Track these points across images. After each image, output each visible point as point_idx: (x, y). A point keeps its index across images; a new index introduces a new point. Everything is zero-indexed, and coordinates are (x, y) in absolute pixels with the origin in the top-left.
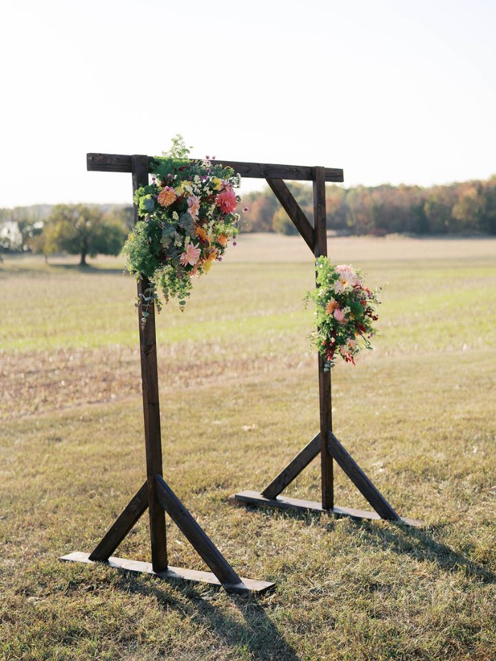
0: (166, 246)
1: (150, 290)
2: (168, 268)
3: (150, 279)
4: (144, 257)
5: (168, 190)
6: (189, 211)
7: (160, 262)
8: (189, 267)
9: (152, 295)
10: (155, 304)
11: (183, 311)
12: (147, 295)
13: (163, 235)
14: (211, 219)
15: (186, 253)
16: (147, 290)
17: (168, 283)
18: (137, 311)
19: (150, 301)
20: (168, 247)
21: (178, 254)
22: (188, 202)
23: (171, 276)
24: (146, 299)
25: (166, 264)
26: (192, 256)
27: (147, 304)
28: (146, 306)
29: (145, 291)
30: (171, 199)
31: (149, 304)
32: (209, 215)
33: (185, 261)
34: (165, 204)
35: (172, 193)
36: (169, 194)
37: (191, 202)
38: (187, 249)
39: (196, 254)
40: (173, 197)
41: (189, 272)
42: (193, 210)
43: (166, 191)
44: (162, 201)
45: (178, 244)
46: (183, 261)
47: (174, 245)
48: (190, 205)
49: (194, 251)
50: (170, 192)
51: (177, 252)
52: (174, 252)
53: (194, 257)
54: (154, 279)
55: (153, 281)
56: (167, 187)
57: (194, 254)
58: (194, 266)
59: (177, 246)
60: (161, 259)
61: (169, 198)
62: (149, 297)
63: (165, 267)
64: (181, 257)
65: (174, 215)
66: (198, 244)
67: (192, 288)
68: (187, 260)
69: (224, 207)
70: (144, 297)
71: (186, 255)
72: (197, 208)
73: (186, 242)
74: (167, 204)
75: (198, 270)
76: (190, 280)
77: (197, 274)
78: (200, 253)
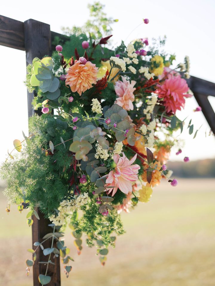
0: (81, 155)
1: (53, 235)
2: (83, 199)
3: (51, 218)
4: (41, 179)
5: (84, 63)
6: (119, 102)
7: (70, 189)
8: (119, 197)
9: (56, 243)
10: (61, 258)
11: (104, 264)
12: (47, 245)
13: (75, 138)
14: (151, 120)
15: (117, 173)
16: (47, 236)
17: (82, 225)
18: (31, 272)
19: (53, 254)
20: (85, 158)
21: (102, 174)
22: (117, 89)
23: (88, 212)
24: (46, 252)
25: (79, 191)
26: (126, 178)
27: (47, 261)
28: (45, 265)
29: (45, 237)
30: (88, 79)
31: (50, 261)
32: (148, 112)
33: (113, 186)
34: (78, 86)
35: (91, 68)
36: (86, 68)
37: (121, 89)
38: (116, 164)
39: (132, 173)
40: (93, 75)
41: (119, 204)
42: (125, 102)
43: (81, 63)
44: (72, 82)
45: (103, 154)
46: (111, 186)
47: (95, 155)
48: (120, 93)
49: (128, 168)
50: (87, 66)
51: (100, 170)
52: (96, 169)
53: (128, 179)
54: (59, 217)
55: (58, 221)
56: (82, 58)
57: (130, 173)
58: (127, 194)
59: (101, 158)
60: (71, 182)
61: (85, 77)
62: (50, 247)
63: (78, 196)
64: (106, 178)
65: (94, 105)
66: (135, 157)
67: (122, 232)
68: (116, 184)
69: (170, 101)
70: (42, 248)
71: (115, 176)
72: (130, 98)
73: (116, 153)
74: (82, 87)
75: (134, 201)
76: (119, 218)
77: (129, 208)
78: (138, 172)
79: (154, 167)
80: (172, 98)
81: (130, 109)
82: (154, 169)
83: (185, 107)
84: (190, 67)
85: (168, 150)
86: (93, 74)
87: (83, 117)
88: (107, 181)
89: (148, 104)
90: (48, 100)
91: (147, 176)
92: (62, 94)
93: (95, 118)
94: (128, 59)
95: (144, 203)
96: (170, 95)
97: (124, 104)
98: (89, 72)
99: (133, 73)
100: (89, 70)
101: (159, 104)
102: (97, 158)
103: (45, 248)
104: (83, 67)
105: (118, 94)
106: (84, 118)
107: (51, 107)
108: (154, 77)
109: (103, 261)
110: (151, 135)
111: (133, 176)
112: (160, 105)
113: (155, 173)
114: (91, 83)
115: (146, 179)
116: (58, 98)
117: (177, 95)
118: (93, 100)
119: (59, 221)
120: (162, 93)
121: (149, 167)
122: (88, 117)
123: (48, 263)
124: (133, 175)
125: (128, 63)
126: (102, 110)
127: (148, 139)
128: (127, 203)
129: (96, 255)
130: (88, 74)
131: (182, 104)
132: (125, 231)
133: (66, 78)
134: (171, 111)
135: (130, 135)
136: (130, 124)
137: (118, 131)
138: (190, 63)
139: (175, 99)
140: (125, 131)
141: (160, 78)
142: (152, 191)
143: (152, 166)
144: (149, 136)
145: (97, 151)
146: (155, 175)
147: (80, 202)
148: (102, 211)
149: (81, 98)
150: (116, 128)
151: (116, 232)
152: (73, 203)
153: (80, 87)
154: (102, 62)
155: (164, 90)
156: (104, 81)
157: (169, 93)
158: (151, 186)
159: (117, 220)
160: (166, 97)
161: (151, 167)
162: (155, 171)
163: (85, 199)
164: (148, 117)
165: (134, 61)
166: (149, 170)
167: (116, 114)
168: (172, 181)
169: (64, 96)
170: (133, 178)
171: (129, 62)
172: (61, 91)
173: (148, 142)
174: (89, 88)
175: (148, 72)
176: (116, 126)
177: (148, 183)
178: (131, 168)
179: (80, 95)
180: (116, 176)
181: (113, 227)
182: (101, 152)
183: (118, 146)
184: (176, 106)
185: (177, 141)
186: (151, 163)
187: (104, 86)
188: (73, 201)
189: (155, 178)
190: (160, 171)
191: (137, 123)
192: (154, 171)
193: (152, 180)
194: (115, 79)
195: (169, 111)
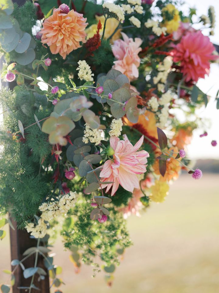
0: (57, 137)
1: (37, 250)
2: (69, 201)
3: (29, 228)
5: (66, 12)
6: (118, 66)
11: (110, 284)
12: (29, 264)
15: (115, 162)
16: (29, 252)
19: (37, 275)
20: (62, 142)
21: (95, 165)
22: (115, 48)
23: (80, 218)
24: (27, 273)
26: (129, 169)
27: (29, 286)
28: (26, 290)
29: (26, 253)
30: (73, 35)
31: (33, 285)
32: (160, 82)
33: (112, 181)
34: (59, 45)
35: (75, 18)
36: (69, 19)
37: (120, 50)
38: (114, 150)
39: (137, 163)
40: (79, 29)
41: (123, 206)
42: (127, 67)
43: (61, 12)
44: (51, 40)
45: (93, 137)
46: (109, 181)
47: (83, 138)
48: (119, 55)
49: (131, 156)
50: (70, 16)
51: (92, 159)
52: (86, 158)
53: (132, 171)
54: (40, 227)
55: (38, 231)
56: (64, 6)
57: (133, 163)
58: (132, 192)
59: (91, 141)
60: (54, 178)
61: (68, 32)
62: (33, 266)
63: (61, 197)
64: (100, 171)
65: (81, 69)
66: (141, 141)
67: (128, 244)
68: (115, 178)
69: (190, 66)
70: (23, 267)
71: (113, 168)
72: (134, 62)
73: (113, 134)
74: (65, 46)
75: (143, 201)
76: (124, 225)
77: (139, 211)
78: (146, 162)
79: (169, 154)
80: (191, 61)
81: (134, 77)
82: (169, 156)
83: (210, 74)
84: (215, 21)
85: (190, 134)
86: (79, 27)
87: (68, 88)
88: (101, 175)
89: (159, 70)
90: (15, 63)
91: (160, 166)
92: (38, 57)
93: (84, 87)
94: (129, 6)
95: (158, 203)
96: (189, 57)
97: (126, 69)
98: (73, 25)
99: (136, 26)
100: (73, 22)
101: (174, 70)
102: (86, 142)
103: (26, 267)
104: (65, 17)
105: (117, 56)
106: (70, 89)
107: (22, 75)
108: (166, 32)
109: (109, 280)
110: (164, 111)
111: (139, 167)
112: (175, 72)
113: (171, 162)
114: (78, 40)
115: (158, 171)
116: (32, 62)
117: (199, 57)
118: (80, 62)
119: (40, 232)
120: (178, 54)
121: (162, 154)
122: (75, 86)
123: (30, 288)
124: (139, 165)
125: (129, 12)
126: (92, 77)
127: (161, 116)
128: (136, 204)
129: (92, 277)
130: (71, 28)
131: (207, 70)
132: (132, 242)
133: (42, 34)
134: (191, 80)
135: (131, 108)
136: (132, 94)
137: (115, 104)
138: (215, 16)
139: (196, 63)
140: (124, 103)
141: (176, 37)
142: (168, 187)
143: (166, 153)
144: (161, 113)
145: (85, 133)
146: (171, 165)
147: (65, 205)
148: (94, 217)
149: (66, 63)
150: (112, 100)
151: (120, 244)
152: (57, 207)
153: (62, 47)
154: (97, 17)
155: (181, 50)
156: (96, 38)
157: (187, 54)
158: (166, 180)
159: (122, 227)
160: (183, 60)
161: (164, 154)
162: (171, 160)
163: (71, 200)
164: (161, 88)
165: (137, 9)
166: (162, 159)
167: (112, 80)
168: (194, 172)
169: (40, 60)
170: (139, 169)
171: (130, 10)
172: (36, 53)
173: (160, 120)
174: (76, 48)
175: (157, 26)
176: (111, 97)
177: (162, 177)
178: (135, 156)
179: (64, 58)
180: (115, 167)
181: (115, 238)
182: (91, 133)
183: (116, 125)
184: (198, 72)
185: (201, 119)
186: (165, 148)
187: (96, 45)
188: (56, 203)
189: (171, 169)
190: (176, 158)
191: (146, 96)
192: (169, 160)
193: (166, 172)
194: (113, 37)
195: (188, 79)
